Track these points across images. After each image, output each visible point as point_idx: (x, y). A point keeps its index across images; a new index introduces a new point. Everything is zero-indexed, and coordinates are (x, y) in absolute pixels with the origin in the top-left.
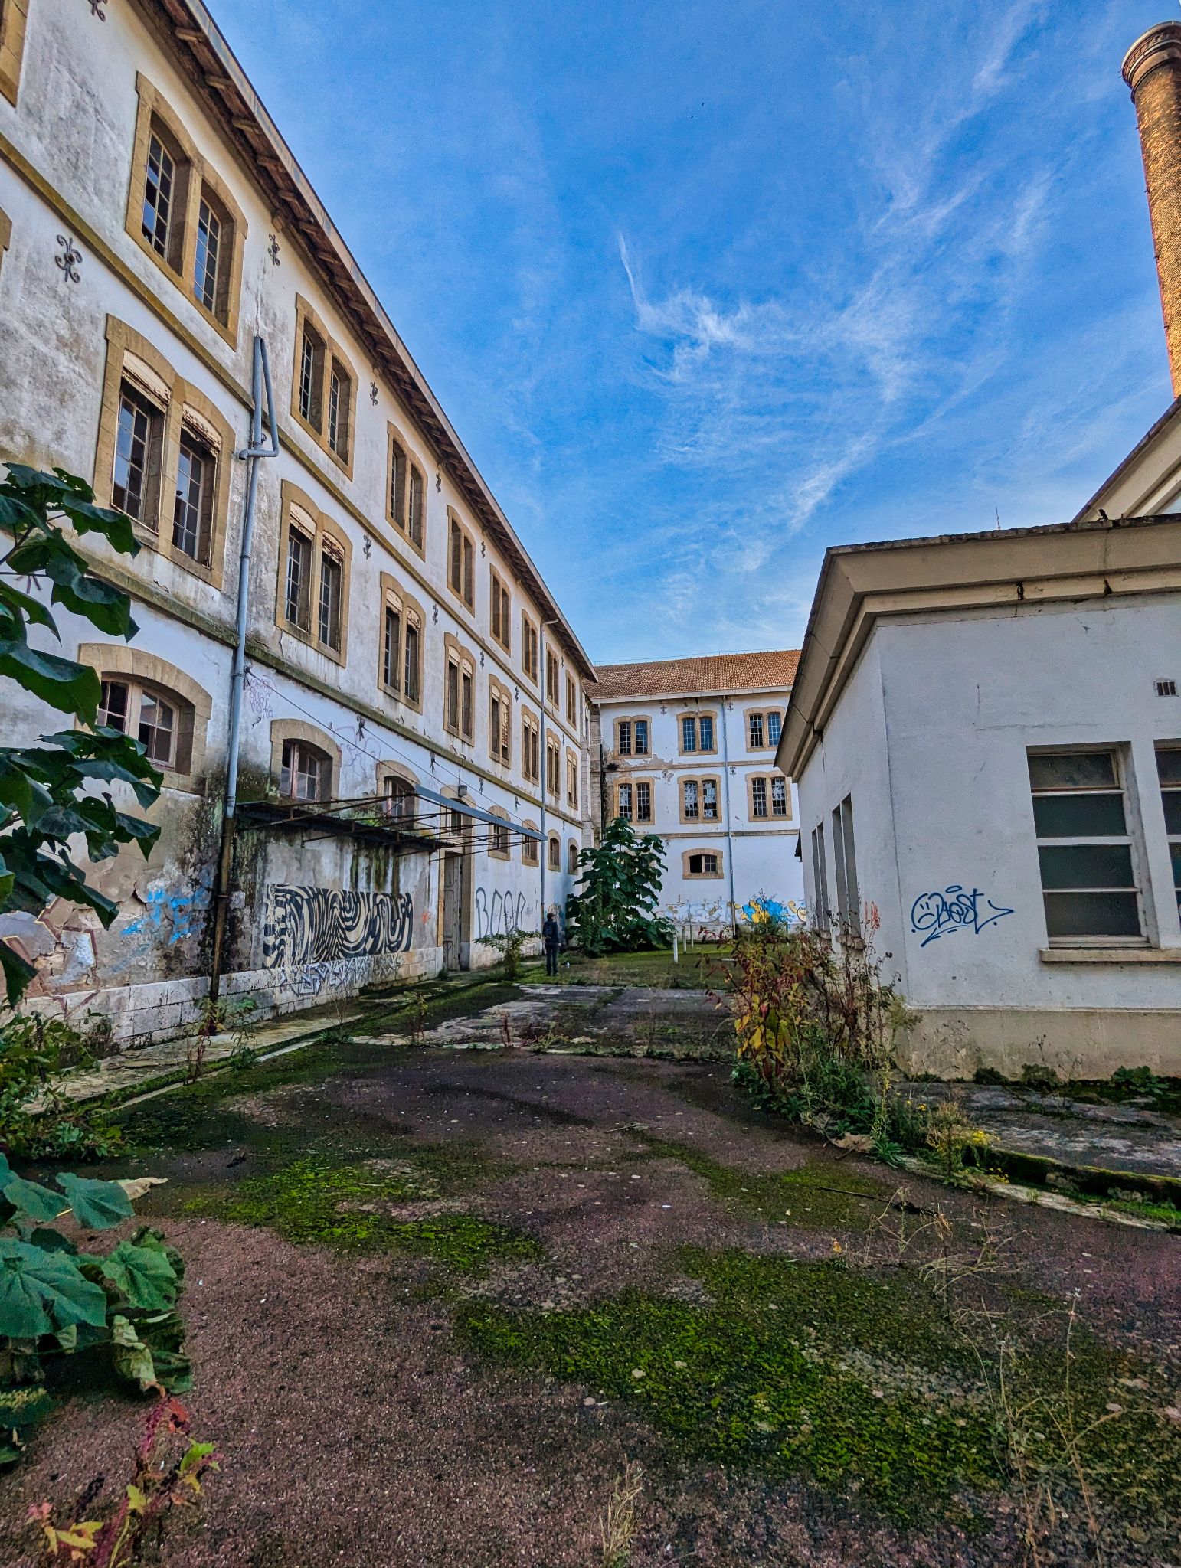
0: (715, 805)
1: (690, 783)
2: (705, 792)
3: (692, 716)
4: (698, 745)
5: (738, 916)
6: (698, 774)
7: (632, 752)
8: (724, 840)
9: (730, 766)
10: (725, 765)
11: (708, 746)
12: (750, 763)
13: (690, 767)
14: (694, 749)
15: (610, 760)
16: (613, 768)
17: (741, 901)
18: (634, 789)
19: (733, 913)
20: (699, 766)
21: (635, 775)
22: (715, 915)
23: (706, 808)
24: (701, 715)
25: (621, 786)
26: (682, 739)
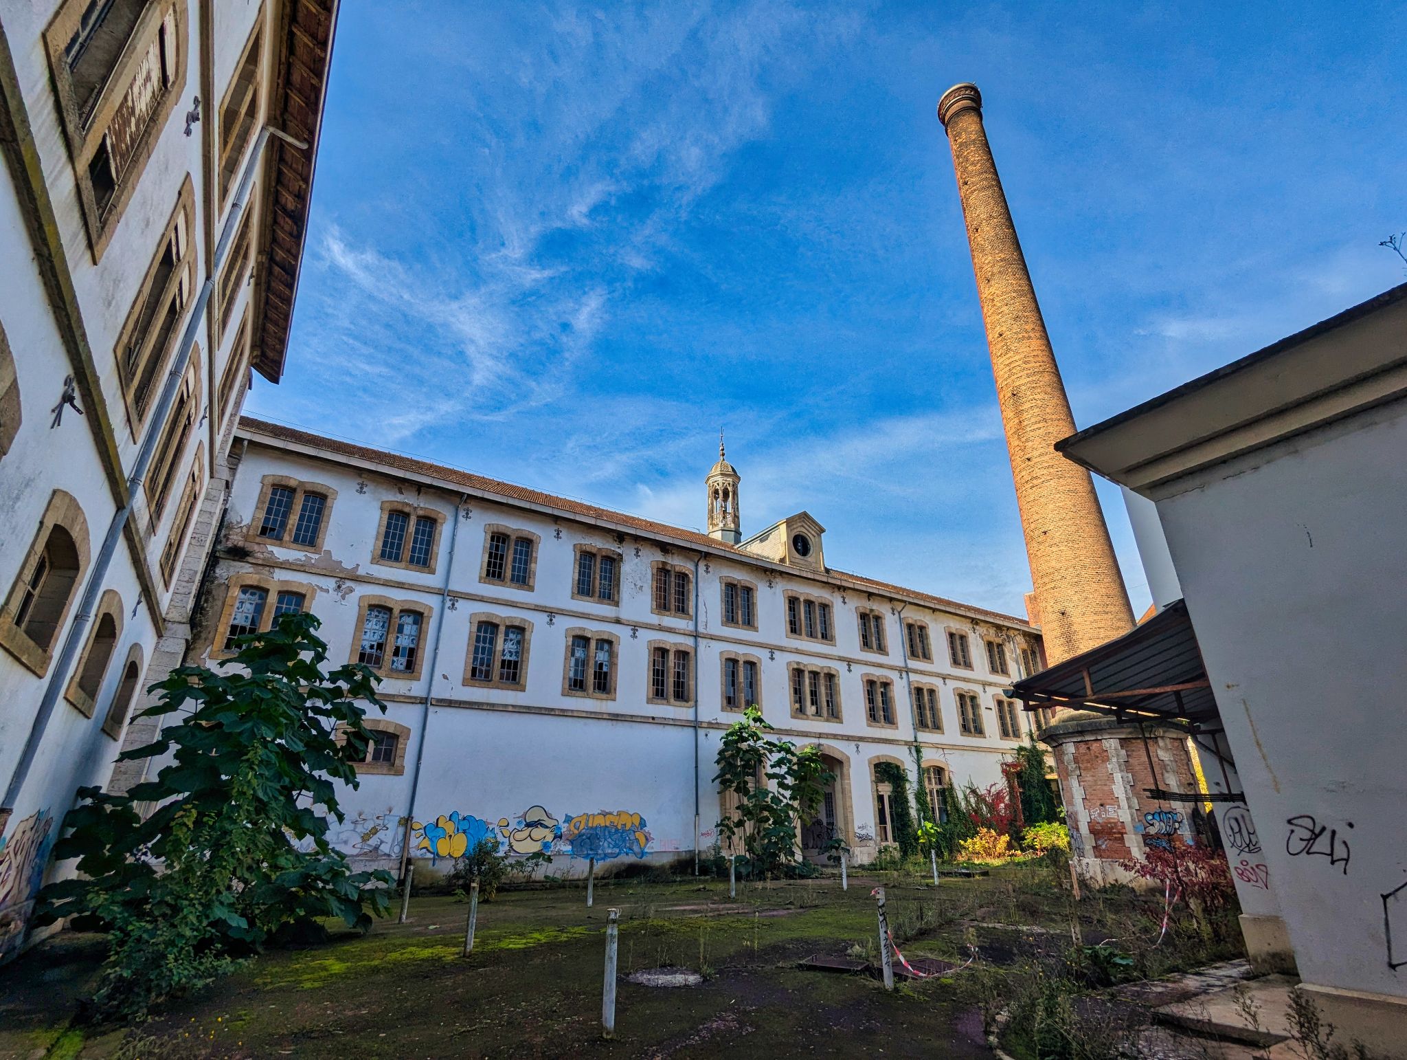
0: (412, 653)
1: (380, 609)
2: (400, 629)
3: (407, 510)
4: (407, 554)
5: (414, 842)
6: (397, 597)
7: (286, 538)
8: (417, 710)
9: (450, 596)
10: (442, 593)
11: (423, 560)
12: (482, 599)
13: (387, 584)
14: (397, 559)
15: (236, 539)
16: (239, 554)
17: (422, 817)
18: (272, 598)
19: (406, 837)
20: (400, 586)
21: (280, 575)
22: (373, 841)
23: (396, 653)
24: (421, 513)
25: (245, 589)
26: (382, 539)
